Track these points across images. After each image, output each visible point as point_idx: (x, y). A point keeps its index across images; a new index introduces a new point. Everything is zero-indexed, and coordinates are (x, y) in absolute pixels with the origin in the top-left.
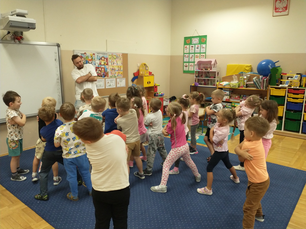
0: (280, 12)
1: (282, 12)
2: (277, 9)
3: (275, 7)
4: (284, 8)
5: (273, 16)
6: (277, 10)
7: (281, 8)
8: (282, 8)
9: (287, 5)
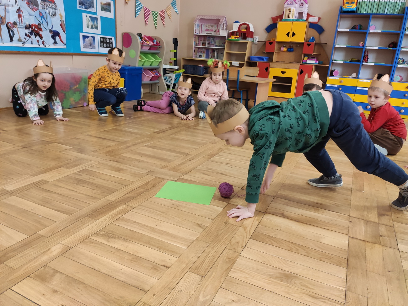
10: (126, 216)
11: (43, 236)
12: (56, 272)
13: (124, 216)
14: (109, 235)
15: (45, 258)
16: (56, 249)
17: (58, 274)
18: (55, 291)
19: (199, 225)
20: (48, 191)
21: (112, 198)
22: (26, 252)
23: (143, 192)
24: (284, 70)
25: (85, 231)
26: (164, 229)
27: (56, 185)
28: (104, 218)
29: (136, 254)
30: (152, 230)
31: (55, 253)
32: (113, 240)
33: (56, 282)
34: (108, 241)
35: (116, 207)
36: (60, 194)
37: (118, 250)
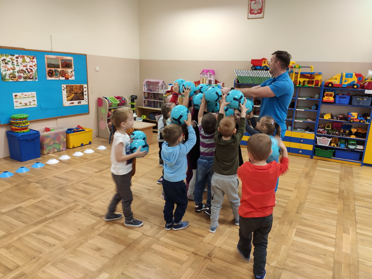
0: (255, 14)
1: (257, 14)
2: (253, 10)
3: (250, 8)
4: (259, 10)
5: (248, 19)
6: (252, 12)
7: (256, 10)
8: (258, 10)
9: (262, 7)
10: (50, 225)
11: (12, 233)
12: (13, 246)
13: (49, 225)
14: (38, 233)
15: (10, 241)
16: (15, 238)
17: (13, 247)
18: (11, 252)
19: (79, 229)
20: (21, 212)
21: (48, 216)
22: (4, 239)
23: (64, 213)
25: (30, 231)
26: (62, 231)
27: (25, 209)
28: (40, 226)
29: (45, 241)
30: (58, 231)
31: (14, 240)
32: (39, 235)
33: (12, 249)
34: (37, 235)
35: (47, 220)
36: (26, 214)
37: (39, 239)
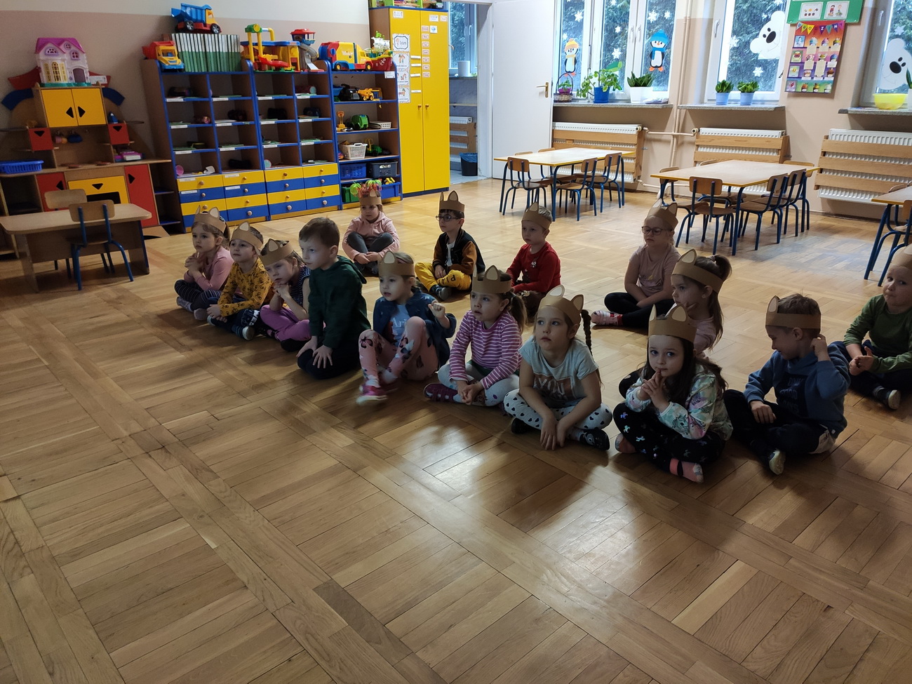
24: (97, 181)
